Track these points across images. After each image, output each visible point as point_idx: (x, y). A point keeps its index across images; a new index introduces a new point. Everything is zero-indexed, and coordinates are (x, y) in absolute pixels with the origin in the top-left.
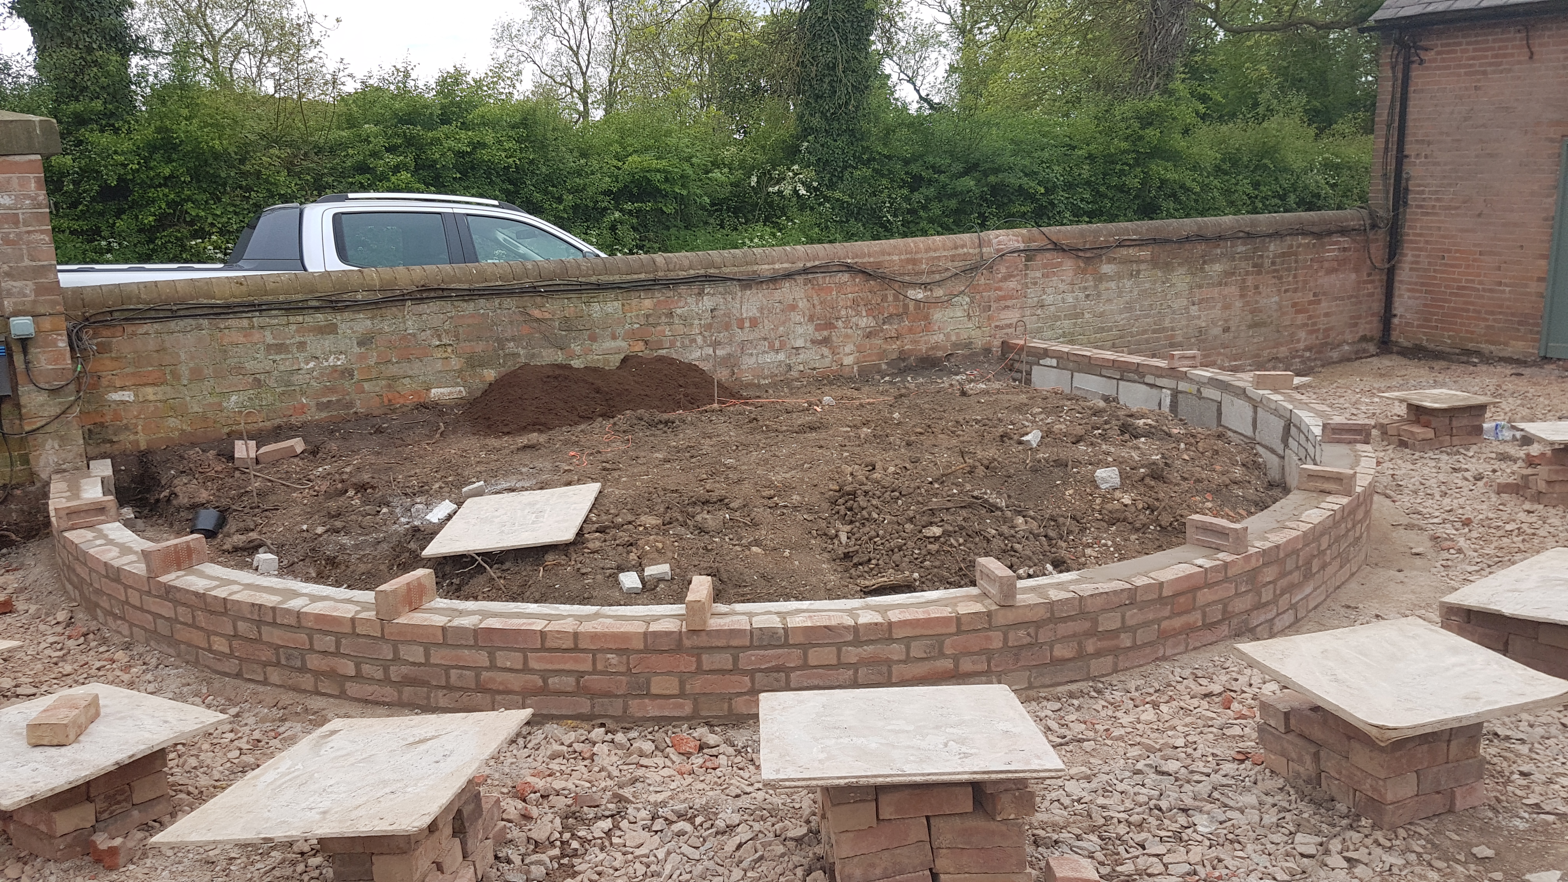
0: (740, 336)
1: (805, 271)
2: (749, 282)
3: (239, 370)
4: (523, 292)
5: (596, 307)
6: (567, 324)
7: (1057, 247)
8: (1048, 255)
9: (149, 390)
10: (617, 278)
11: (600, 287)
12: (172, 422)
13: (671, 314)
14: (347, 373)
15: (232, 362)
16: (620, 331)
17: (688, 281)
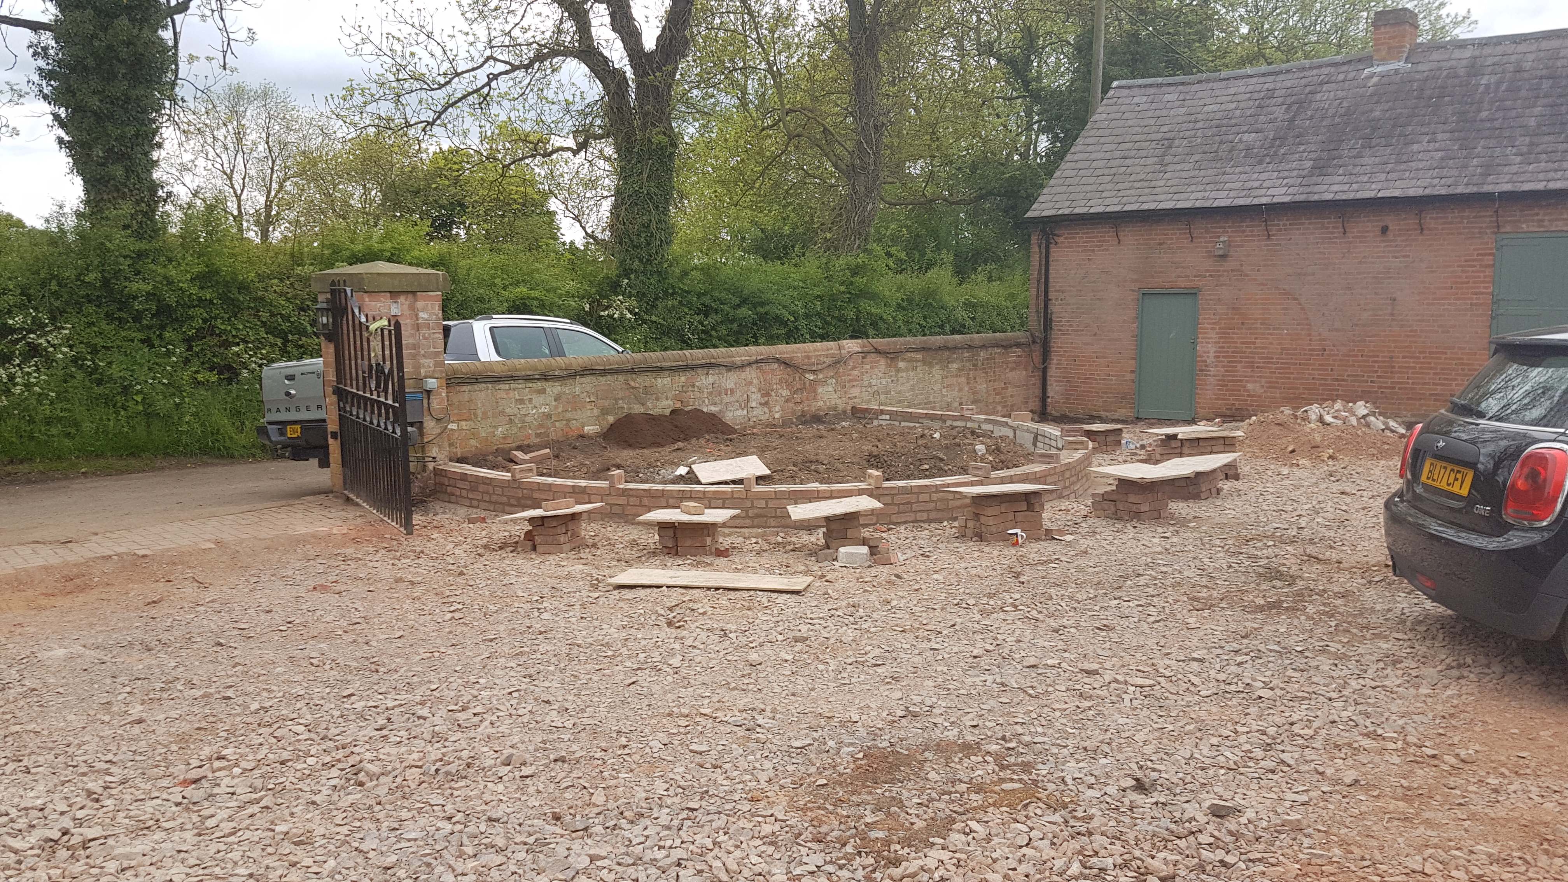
0: (726, 399)
1: (757, 362)
2: (730, 367)
3: (502, 413)
4: (628, 371)
5: (659, 380)
6: (647, 391)
7: (877, 351)
8: (873, 355)
9: (464, 423)
10: (669, 364)
11: (662, 369)
12: (473, 442)
13: (693, 386)
14: (549, 416)
15: (500, 408)
16: (670, 395)
17: (702, 366)
